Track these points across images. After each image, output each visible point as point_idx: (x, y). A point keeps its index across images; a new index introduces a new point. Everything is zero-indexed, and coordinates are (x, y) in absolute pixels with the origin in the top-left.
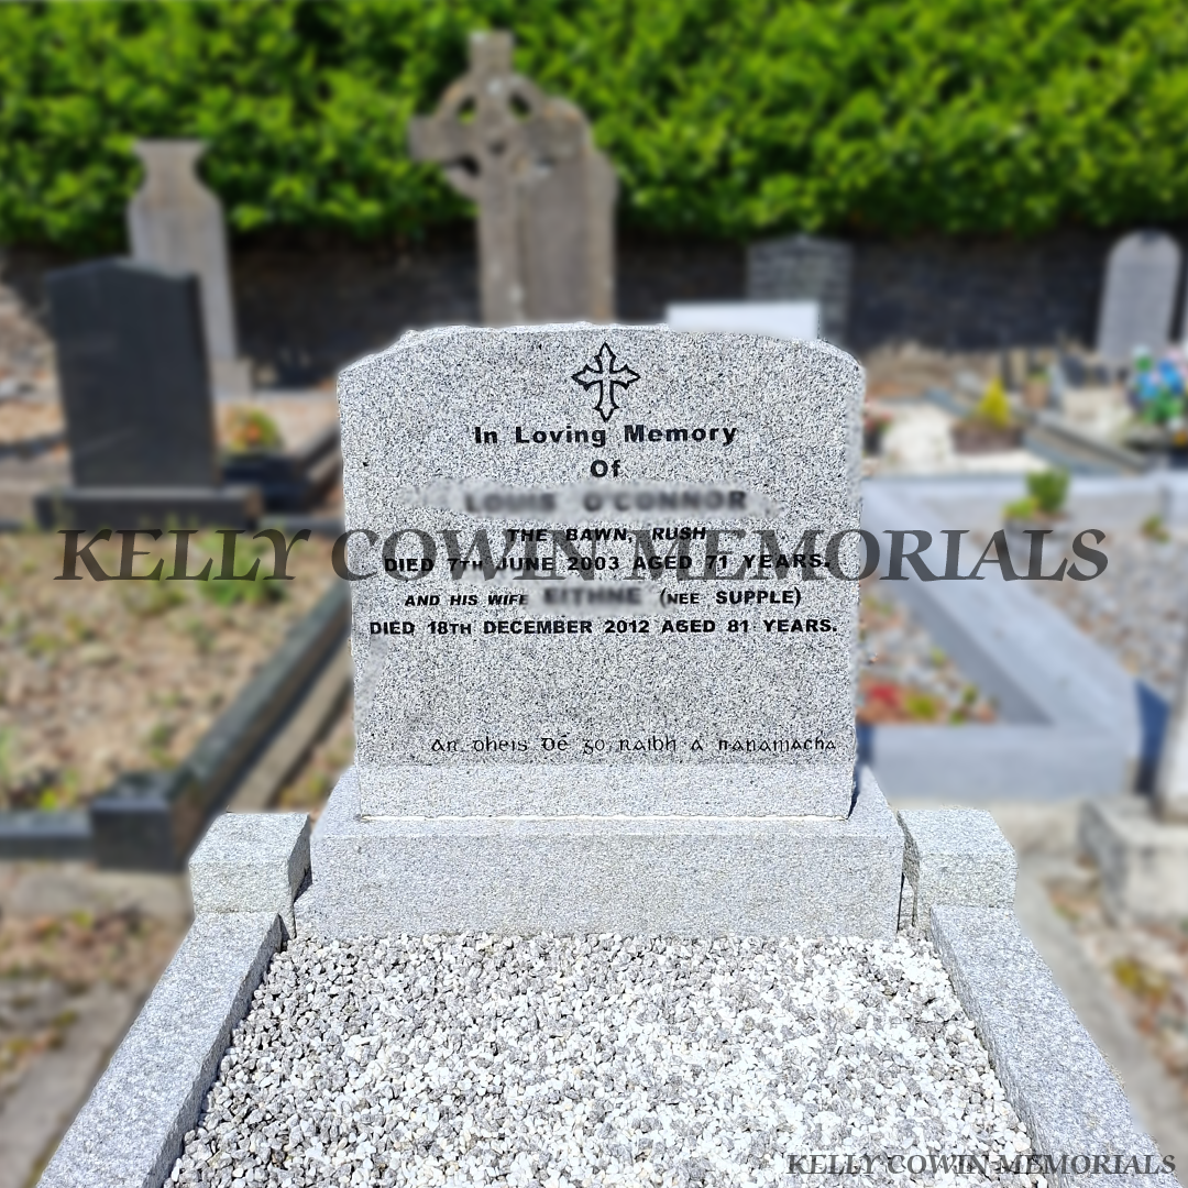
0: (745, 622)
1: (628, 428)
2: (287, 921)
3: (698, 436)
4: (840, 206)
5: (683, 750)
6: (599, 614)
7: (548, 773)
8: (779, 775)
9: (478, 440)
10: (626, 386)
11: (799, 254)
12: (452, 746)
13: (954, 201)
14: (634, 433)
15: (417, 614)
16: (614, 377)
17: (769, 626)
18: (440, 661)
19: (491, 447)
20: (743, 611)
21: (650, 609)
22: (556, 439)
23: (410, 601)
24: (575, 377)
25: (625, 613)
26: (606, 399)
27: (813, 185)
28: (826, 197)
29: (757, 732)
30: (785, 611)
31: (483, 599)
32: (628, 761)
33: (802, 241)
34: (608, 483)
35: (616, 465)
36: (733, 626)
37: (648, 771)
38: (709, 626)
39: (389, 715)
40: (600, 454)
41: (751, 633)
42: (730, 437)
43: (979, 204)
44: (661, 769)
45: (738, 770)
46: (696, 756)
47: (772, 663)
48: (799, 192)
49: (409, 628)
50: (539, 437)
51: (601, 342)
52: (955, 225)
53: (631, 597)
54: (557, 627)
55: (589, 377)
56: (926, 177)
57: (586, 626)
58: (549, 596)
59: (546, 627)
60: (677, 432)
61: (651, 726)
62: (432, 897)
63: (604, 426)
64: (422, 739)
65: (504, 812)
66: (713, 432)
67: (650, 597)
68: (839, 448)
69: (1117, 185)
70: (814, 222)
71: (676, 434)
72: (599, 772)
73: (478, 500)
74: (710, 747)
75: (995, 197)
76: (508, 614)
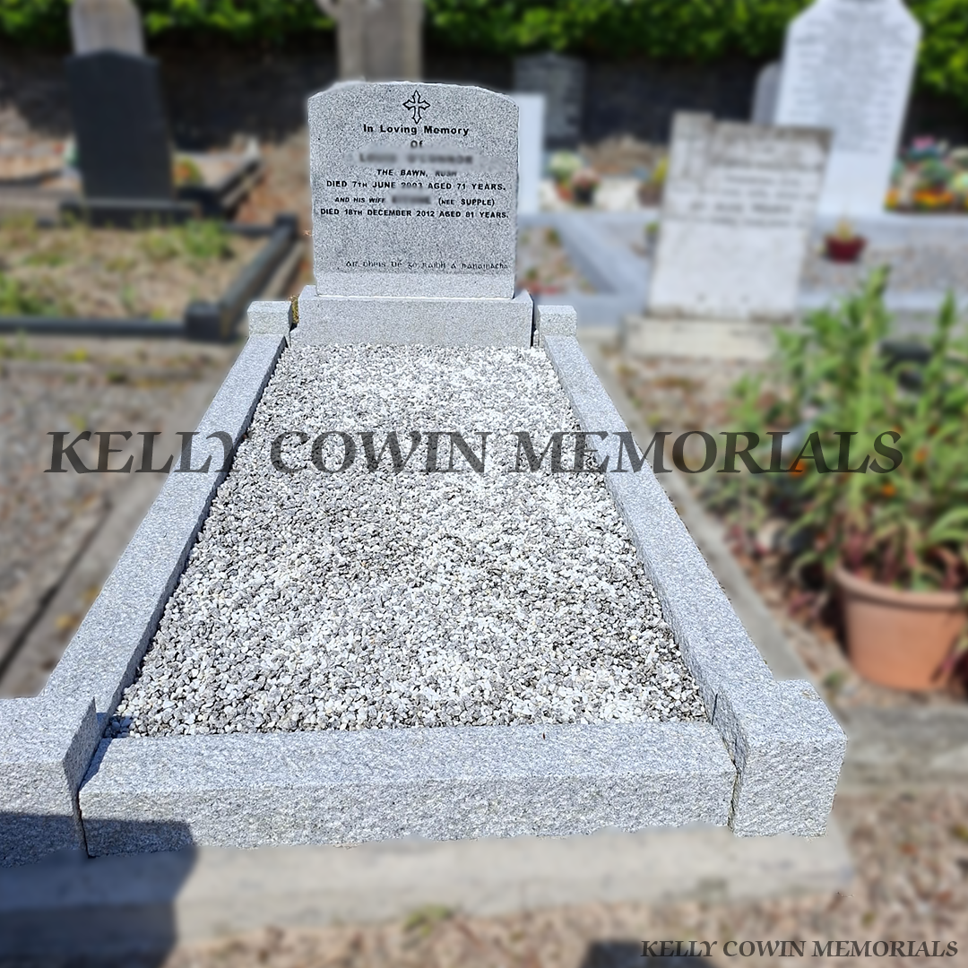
0: (472, 213)
1: (426, 127)
2: (287, 339)
3: (454, 131)
4: (578, 33)
5: (448, 268)
6: (415, 208)
7: (393, 277)
8: (486, 279)
9: (365, 130)
10: (425, 109)
11: (549, 66)
12: (355, 264)
13: (654, 32)
14: (428, 129)
15: (340, 205)
16: (420, 105)
17: (482, 214)
18: (349, 226)
19: (370, 133)
20: (472, 208)
21: (434, 206)
22: (397, 131)
23: (337, 200)
24: (404, 104)
25: (425, 208)
26: (417, 114)
27: (560, 17)
28: (569, 26)
29: (477, 261)
30: (488, 208)
31: (367, 200)
32: (426, 272)
33: (551, 57)
34: (418, 151)
35: (421, 143)
36: (468, 214)
37: (433, 277)
38: (458, 214)
39: (328, 250)
40: (414, 138)
41: (475, 218)
42: (466, 133)
43: (671, 37)
44: (439, 276)
45: (469, 277)
46: (453, 270)
47: (483, 231)
48: (550, 22)
49: (337, 212)
50: (390, 130)
51: (414, 90)
52: (656, 51)
53: (426, 200)
54: (398, 213)
55: (409, 105)
56: (636, 15)
57: (409, 213)
58: (394, 200)
59: (392, 213)
60: (445, 130)
61: (434, 258)
62: (348, 328)
63: (416, 126)
64: (342, 261)
65: (376, 294)
66: (459, 130)
67: (435, 201)
68: (509, 139)
69: (762, 27)
70: (561, 43)
71: (444, 130)
72: (415, 277)
73: (365, 157)
74: (459, 267)
75: (683, 31)
76: (377, 206)
